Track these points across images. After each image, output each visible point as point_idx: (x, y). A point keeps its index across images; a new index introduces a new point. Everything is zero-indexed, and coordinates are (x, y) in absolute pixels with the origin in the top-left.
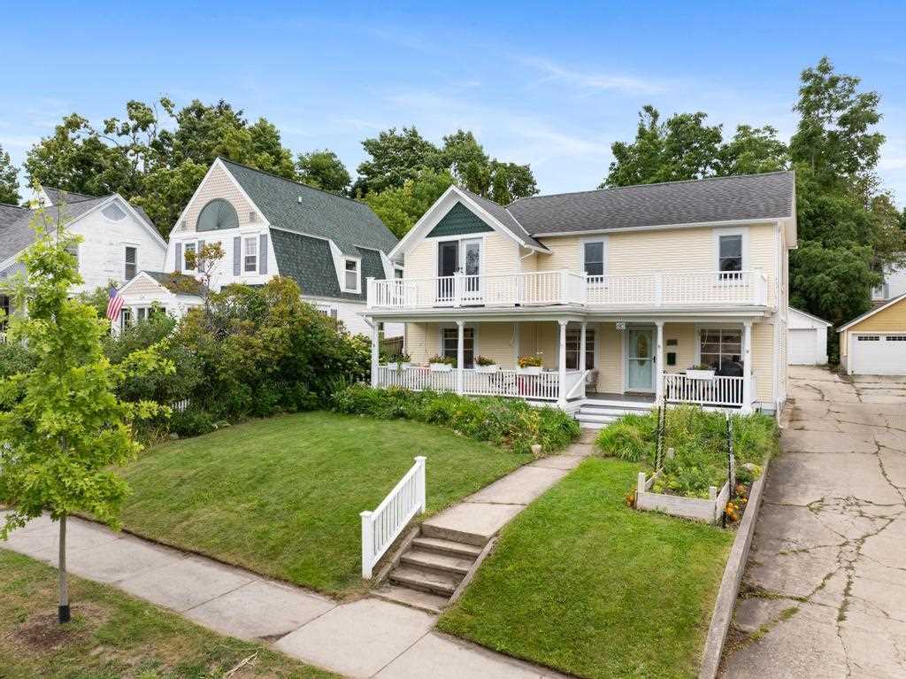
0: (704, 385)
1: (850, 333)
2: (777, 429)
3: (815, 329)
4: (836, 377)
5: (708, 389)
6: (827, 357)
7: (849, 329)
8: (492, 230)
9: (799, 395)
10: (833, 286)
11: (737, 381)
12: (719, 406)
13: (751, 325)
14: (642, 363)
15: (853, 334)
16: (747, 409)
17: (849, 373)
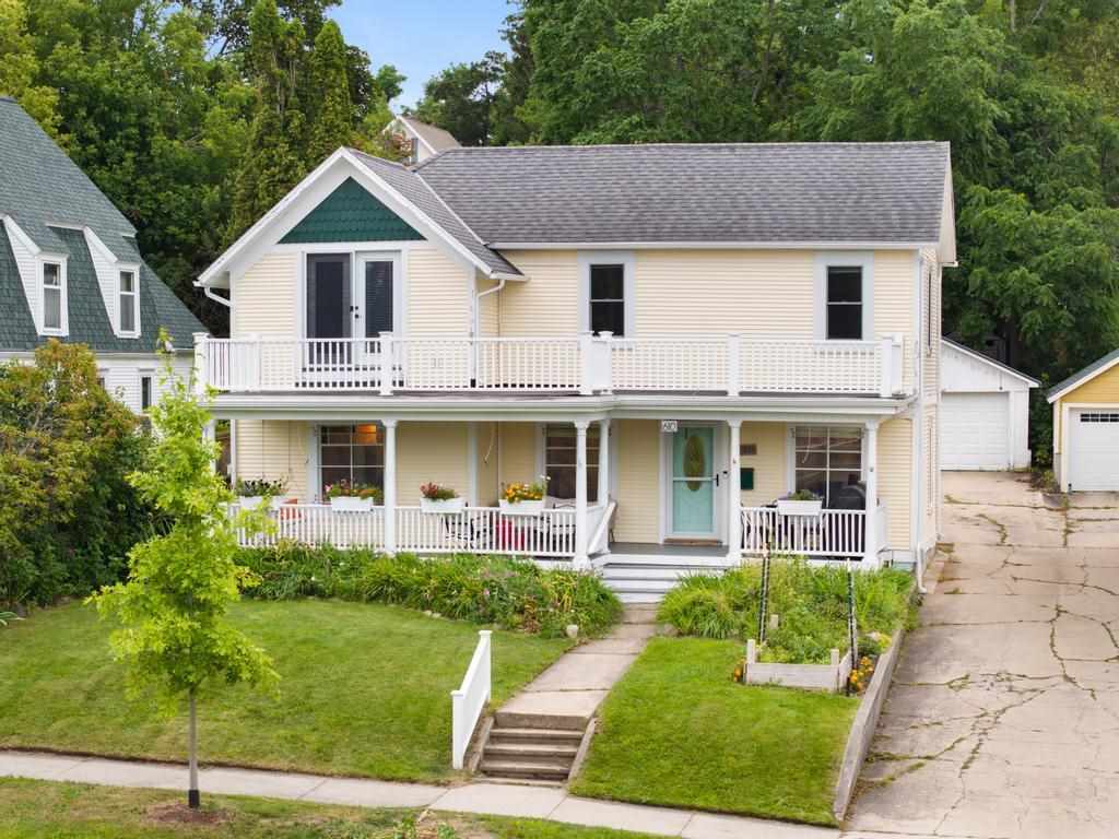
0: (805, 524)
1: (1066, 406)
2: (917, 591)
3: (1007, 393)
4: (1038, 498)
5: (812, 529)
6: (1030, 452)
7: (1063, 399)
8: (421, 238)
9: (960, 534)
10: (1045, 295)
11: (857, 516)
12: (829, 558)
13: (877, 427)
14: (695, 486)
15: (1071, 409)
16: (871, 561)
17: (1064, 488)
